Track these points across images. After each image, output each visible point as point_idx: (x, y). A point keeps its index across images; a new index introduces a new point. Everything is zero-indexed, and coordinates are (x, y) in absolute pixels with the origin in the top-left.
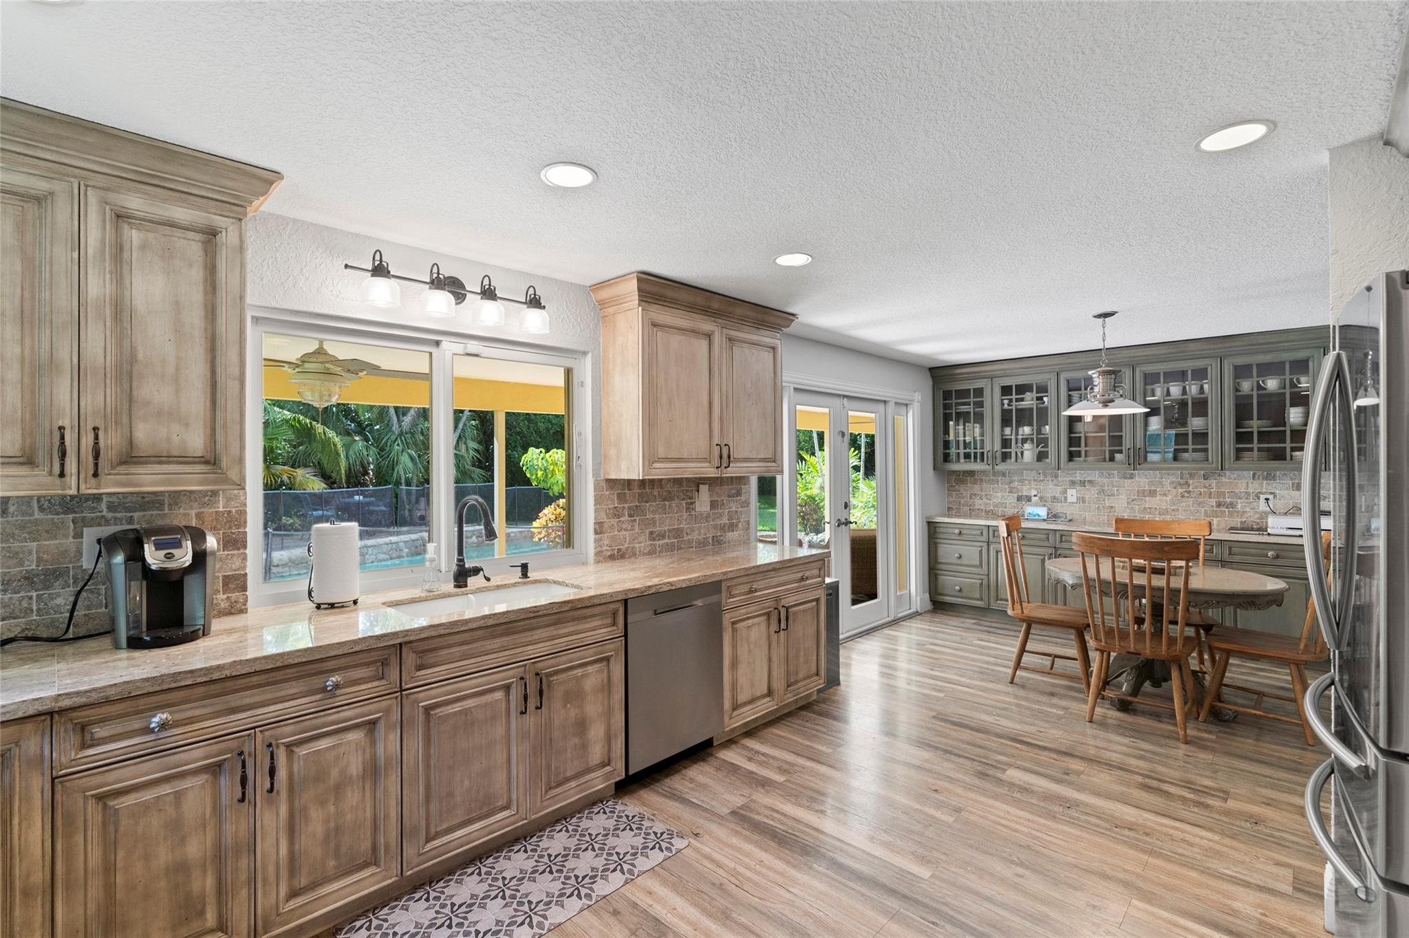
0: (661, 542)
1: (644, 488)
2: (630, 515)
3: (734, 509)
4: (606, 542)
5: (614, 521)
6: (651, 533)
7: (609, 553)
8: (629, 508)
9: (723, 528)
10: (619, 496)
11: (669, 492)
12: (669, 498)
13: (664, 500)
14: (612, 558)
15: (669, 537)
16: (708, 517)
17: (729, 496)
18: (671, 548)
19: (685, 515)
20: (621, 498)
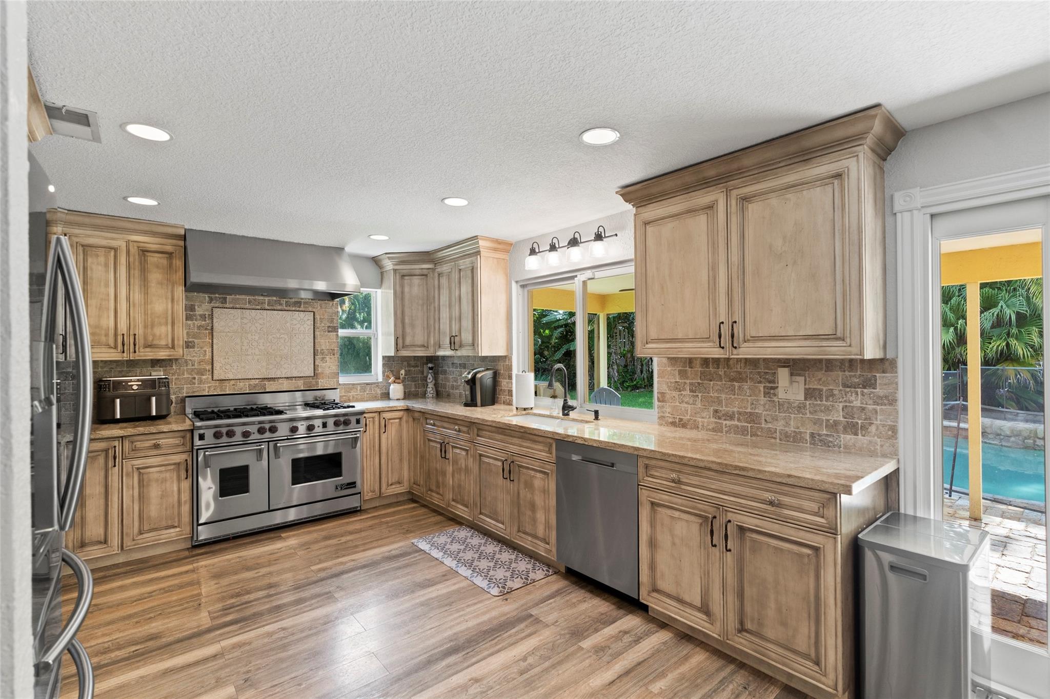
0: (728, 423)
1: (707, 366)
2: (691, 391)
3: (857, 403)
4: (668, 410)
5: (675, 394)
6: (716, 411)
7: (670, 420)
8: (691, 384)
9: (834, 426)
10: (680, 372)
11: (740, 373)
12: (740, 378)
13: (732, 380)
14: (673, 424)
15: (739, 420)
16: (801, 408)
17: (845, 386)
18: (743, 431)
19: (763, 399)
20: (683, 374)
